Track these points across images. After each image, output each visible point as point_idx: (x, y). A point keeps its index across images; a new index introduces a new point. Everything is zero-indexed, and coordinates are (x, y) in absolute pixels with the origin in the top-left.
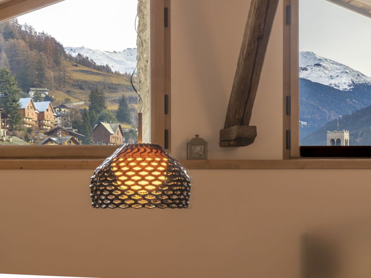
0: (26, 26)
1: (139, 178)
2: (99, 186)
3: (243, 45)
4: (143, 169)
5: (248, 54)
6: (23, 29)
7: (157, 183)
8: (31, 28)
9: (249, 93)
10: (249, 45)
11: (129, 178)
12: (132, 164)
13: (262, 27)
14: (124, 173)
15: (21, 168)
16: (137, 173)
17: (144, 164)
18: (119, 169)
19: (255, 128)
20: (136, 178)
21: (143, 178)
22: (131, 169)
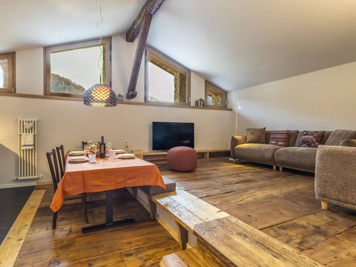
0: (74, 82)
1: (100, 93)
2: (86, 99)
3: (133, 66)
4: (101, 90)
5: (135, 69)
6: (73, 83)
7: (106, 98)
8: (75, 83)
9: (135, 82)
10: (135, 66)
11: (96, 92)
12: (98, 88)
13: (139, 61)
14: (95, 91)
15: (61, 100)
16: (99, 91)
17: (101, 89)
18: (93, 90)
19: (136, 92)
20: (99, 93)
21: (101, 93)
22: (97, 90)
